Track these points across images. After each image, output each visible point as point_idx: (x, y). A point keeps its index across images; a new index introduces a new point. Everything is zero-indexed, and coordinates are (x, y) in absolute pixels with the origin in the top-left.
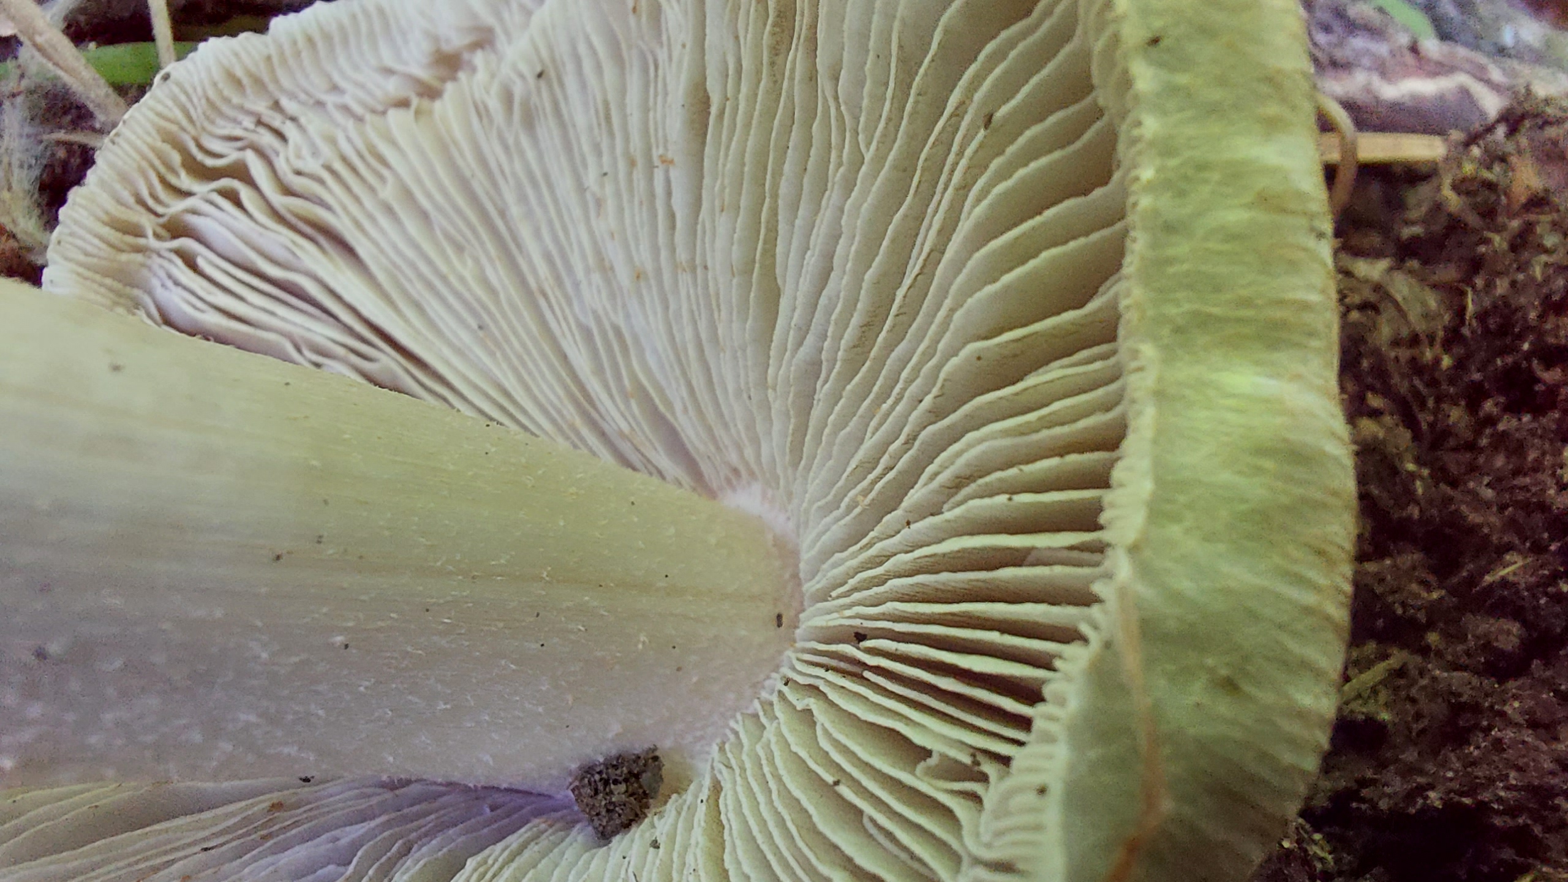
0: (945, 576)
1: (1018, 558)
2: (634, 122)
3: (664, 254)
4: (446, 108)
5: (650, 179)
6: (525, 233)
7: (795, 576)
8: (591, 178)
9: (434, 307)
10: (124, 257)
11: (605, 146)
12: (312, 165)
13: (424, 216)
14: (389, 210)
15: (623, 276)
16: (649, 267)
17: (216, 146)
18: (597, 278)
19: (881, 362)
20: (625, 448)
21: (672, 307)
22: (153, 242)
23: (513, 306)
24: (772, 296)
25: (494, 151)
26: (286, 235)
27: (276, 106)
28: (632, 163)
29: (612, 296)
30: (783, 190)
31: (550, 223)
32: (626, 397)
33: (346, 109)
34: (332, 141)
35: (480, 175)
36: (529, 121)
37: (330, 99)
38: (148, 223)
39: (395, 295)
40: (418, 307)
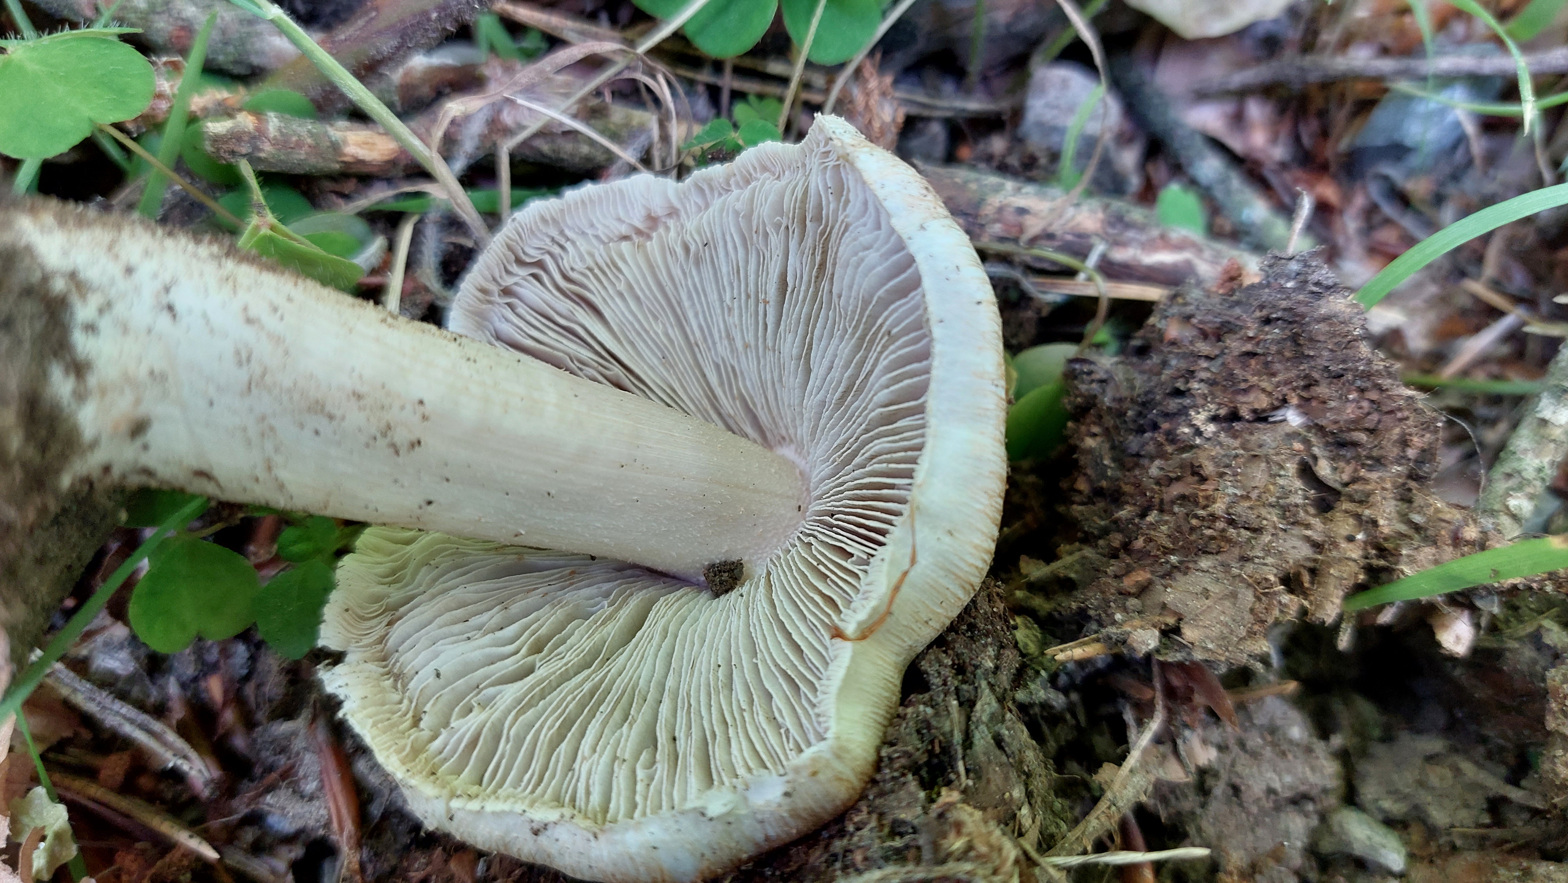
0: (864, 491)
1: (892, 487)
2: (752, 278)
3: (760, 341)
4: (652, 246)
5: (757, 306)
6: (691, 315)
7: (808, 489)
8: (728, 298)
9: (640, 345)
10: (484, 306)
11: (735, 285)
12: (579, 266)
13: (637, 299)
14: (621, 295)
15: (739, 344)
16: (753, 343)
17: (532, 252)
18: (726, 342)
19: (849, 407)
20: (731, 422)
21: (762, 363)
22: (496, 298)
23: (681, 348)
24: (808, 371)
25: (677, 273)
26: (570, 305)
27: (562, 233)
28: (748, 296)
29: (732, 351)
30: (816, 332)
31: (704, 312)
32: (734, 398)
33: (597, 237)
34: (592, 255)
35: (669, 284)
36: (698, 262)
37: (590, 232)
38: (494, 288)
39: (622, 339)
40: (632, 344)
